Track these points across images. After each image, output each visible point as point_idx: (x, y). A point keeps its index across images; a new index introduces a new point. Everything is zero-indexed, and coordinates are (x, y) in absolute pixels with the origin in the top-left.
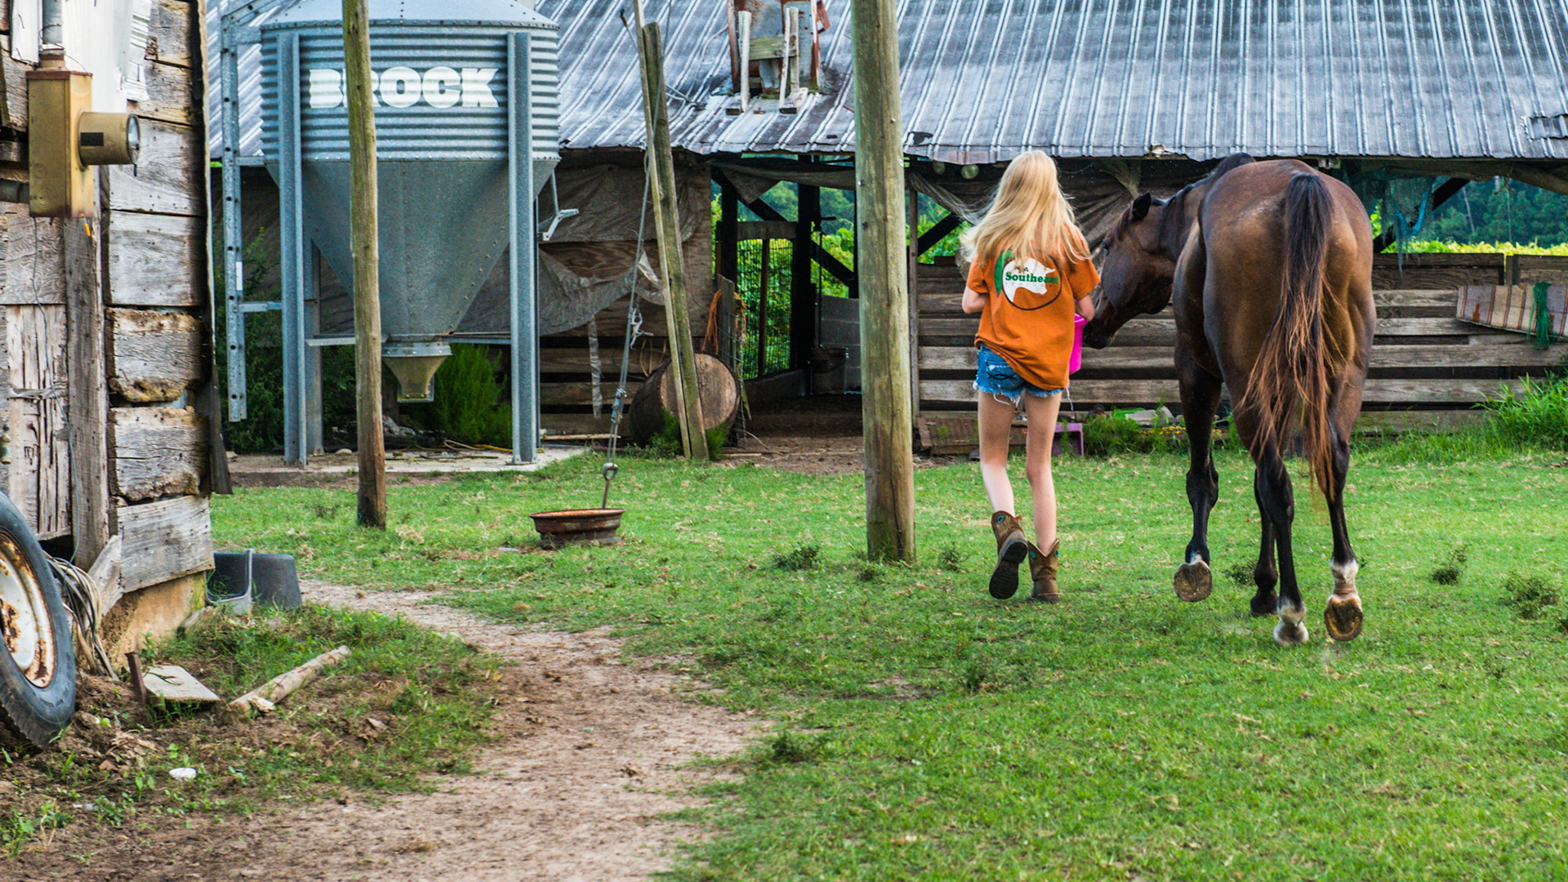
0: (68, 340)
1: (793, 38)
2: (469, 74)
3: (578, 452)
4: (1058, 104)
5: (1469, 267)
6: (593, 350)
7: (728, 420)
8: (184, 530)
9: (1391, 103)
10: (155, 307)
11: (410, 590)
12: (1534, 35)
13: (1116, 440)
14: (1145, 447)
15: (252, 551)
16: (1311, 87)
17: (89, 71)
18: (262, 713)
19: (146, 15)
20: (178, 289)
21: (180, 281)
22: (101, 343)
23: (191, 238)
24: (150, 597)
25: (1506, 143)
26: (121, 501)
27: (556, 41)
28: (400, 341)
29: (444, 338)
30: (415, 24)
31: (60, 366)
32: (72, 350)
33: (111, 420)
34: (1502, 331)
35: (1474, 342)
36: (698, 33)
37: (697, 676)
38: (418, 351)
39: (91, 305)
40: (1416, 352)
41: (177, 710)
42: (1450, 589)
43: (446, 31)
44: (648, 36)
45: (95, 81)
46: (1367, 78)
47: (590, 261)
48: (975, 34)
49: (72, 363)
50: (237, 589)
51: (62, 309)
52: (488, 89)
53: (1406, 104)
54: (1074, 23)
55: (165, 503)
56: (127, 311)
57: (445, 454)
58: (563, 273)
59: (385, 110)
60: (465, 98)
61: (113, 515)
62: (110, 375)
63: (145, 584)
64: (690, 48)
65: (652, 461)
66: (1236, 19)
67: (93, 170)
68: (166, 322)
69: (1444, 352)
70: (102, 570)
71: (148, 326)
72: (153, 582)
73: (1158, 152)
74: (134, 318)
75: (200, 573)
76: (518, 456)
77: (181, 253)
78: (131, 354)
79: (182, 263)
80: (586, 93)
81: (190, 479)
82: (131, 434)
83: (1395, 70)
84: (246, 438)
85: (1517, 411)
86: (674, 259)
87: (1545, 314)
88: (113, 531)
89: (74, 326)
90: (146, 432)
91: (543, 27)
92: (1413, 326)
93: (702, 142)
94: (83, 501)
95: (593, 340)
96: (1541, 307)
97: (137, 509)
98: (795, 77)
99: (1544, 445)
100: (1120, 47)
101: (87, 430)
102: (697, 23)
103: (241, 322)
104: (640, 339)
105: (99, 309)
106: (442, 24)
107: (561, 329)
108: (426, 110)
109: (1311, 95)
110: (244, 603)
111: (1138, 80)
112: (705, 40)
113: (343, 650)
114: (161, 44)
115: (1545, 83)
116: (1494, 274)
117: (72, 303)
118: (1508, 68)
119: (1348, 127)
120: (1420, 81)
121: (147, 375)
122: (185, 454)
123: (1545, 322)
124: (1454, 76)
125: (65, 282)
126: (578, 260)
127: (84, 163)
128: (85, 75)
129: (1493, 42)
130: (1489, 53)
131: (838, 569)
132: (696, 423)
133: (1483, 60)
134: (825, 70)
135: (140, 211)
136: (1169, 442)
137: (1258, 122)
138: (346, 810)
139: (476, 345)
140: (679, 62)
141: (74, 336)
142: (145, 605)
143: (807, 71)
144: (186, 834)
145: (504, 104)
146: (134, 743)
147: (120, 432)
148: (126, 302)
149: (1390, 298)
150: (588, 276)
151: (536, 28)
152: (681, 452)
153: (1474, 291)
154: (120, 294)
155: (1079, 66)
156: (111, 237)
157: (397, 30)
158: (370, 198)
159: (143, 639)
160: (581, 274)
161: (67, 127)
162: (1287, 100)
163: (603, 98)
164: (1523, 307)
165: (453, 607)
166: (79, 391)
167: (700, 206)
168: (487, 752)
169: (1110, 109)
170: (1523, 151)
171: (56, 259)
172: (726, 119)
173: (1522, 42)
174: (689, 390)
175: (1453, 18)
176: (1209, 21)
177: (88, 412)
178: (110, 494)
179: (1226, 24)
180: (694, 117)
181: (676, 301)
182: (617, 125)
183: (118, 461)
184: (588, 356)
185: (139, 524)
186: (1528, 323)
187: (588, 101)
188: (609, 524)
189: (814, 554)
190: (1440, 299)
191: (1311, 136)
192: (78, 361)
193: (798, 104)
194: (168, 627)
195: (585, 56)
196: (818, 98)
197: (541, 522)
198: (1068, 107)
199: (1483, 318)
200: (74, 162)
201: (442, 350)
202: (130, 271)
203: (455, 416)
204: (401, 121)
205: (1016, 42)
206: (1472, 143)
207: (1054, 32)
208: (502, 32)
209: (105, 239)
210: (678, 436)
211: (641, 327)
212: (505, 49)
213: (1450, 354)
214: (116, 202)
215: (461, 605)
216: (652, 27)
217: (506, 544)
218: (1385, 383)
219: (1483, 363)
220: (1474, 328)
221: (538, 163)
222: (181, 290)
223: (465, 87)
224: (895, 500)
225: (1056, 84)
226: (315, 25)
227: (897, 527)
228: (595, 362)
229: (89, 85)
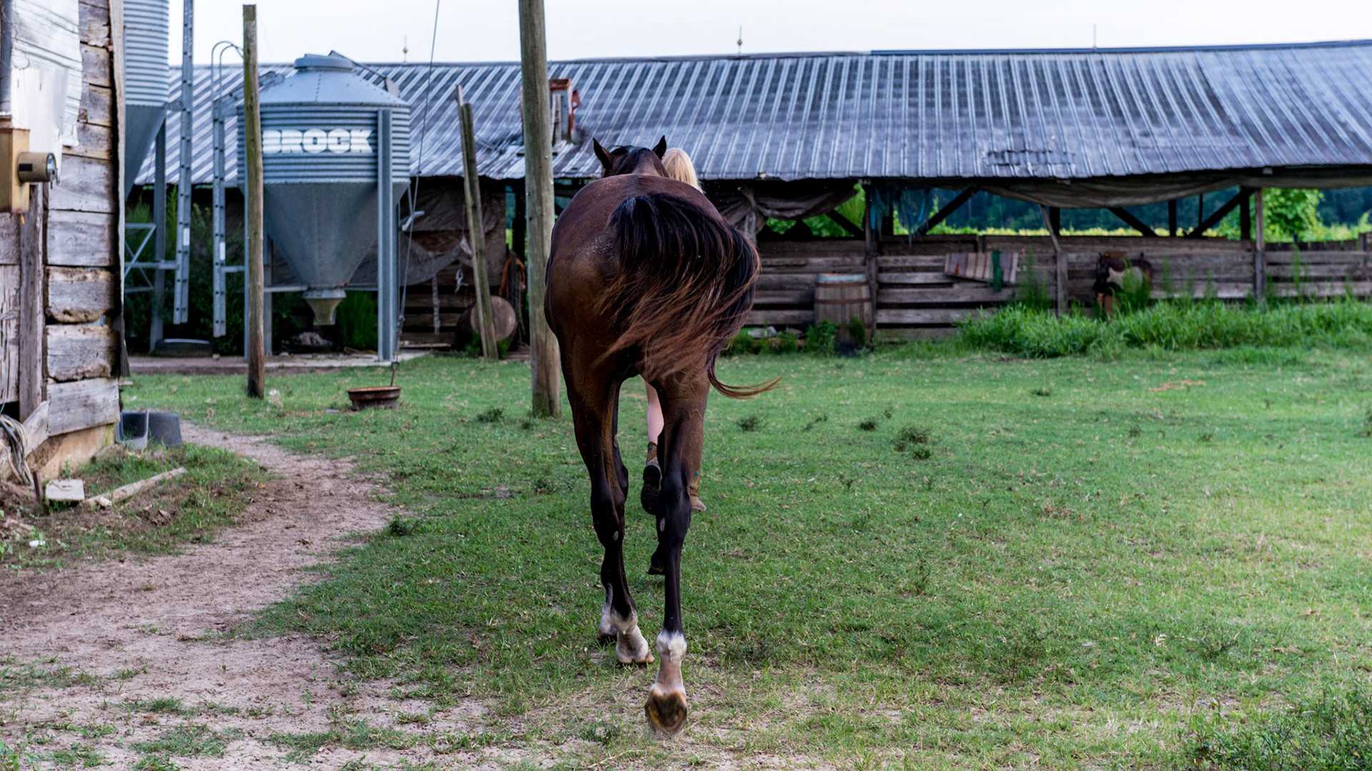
0: (21, 285)
1: (557, 112)
2: (355, 133)
3: (420, 354)
4: (708, 148)
5: (956, 242)
6: (435, 294)
7: (510, 336)
8: (99, 399)
9: (905, 145)
10: (83, 267)
11: (256, 435)
12: (996, 104)
13: (739, 346)
14: (756, 351)
15: (149, 411)
16: (859, 136)
17: (27, 128)
18: (103, 508)
19: (79, 97)
20: (98, 256)
21: (100, 252)
22: (41, 287)
23: (109, 226)
24: (70, 438)
25: (971, 168)
26: (51, 381)
27: (409, 114)
28: (315, 289)
29: (341, 287)
30: (324, 104)
31: (15, 300)
32: (23, 292)
33: (45, 332)
34: (973, 280)
35: (956, 287)
36: (507, 110)
37: (384, 485)
38: (325, 295)
39: (35, 265)
40: (920, 293)
41: (56, 506)
42: (869, 433)
43: (341, 108)
44: (465, 111)
45: (31, 134)
46: (893, 131)
47: (436, 242)
48: (667, 108)
49: (23, 299)
50: (138, 433)
51: (17, 268)
52: (366, 142)
53: (914, 146)
54: (725, 101)
55: (85, 382)
56: (60, 269)
57: (341, 356)
58: (419, 249)
59: (306, 154)
60: (353, 148)
61: (44, 389)
62: (46, 306)
63: (66, 431)
64: (502, 118)
65: (463, 360)
66: (820, 97)
67: (27, 185)
68: (89, 275)
69: (939, 293)
70: (33, 422)
71: (75, 278)
72: (72, 429)
73: (763, 176)
74: (64, 272)
75: (111, 424)
76: (381, 357)
77: (102, 235)
78: (62, 294)
79: (103, 241)
80: (438, 145)
81: (104, 369)
82: (60, 341)
83: (910, 126)
84: (227, 347)
85: (974, 328)
86: (478, 240)
87: (998, 270)
88: (44, 398)
89: (24, 277)
90: (72, 340)
91: (400, 106)
92: (919, 278)
93: (499, 172)
94: (26, 381)
95: (435, 288)
96: (996, 266)
97: (62, 386)
98: (559, 134)
99: (991, 348)
100: (750, 115)
101: (30, 339)
102: (508, 104)
103: (224, 278)
104: (462, 287)
105: (40, 267)
106: (339, 104)
107: (417, 282)
108: (329, 154)
109: (858, 141)
110: (143, 442)
111: (757, 134)
112: (511, 113)
113: (181, 470)
114: (91, 113)
115: (999, 132)
116: (971, 246)
117: (24, 263)
118: (978, 123)
119: (877, 159)
120: (923, 132)
121: (74, 306)
122: (101, 354)
123: (998, 274)
124: (945, 128)
125: (20, 252)
126: (429, 242)
127: (21, 182)
128: (24, 130)
129: (971, 108)
130: (967, 115)
131: (513, 422)
132: (491, 337)
133: (964, 119)
134: (578, 129)
135: (72, 210)
136: (771, 348)
137: (825, 158)
138: (121, 566)
139: (365, 292)
140: (494, 126)
141: (24, 283)
142: (67, 443)
143: (566, 131)
144: (16, 580)
145: (375, 151)
146: (17, 526)
147: (51, 340)
148: (59, 263)
149: (905, 261)
150: (434, 250)
151: (395, 106)
152: (481, 354)
153: (955, 257)
154: (54, 258)
155: (724, 125)
156: (49, 225)
157: (313, 108)
158: (258, 204)
159: (64, 464)
160: (429, 249)
161: (10, 161)
162: (844, 144)
163: (447, 147)
164: (985, 266)
165: (275, 444)
166: (26, 315)
167: (499, 210)
168: (229, 530)
169: (739, 151)
170: (980, 172)
171: (14, 238)
172: (516, 159)
173: (988, 108)
174: (486, 318)
175: (949, 95)
176: (804, 99)
177: (31, 328)
178: (43, 377)
179: (814, 101)
180: (498, 158)
181: (480, 265)
182: (451, 163)
183: (49, 357)
184: (431, 297)
185: (63, 395)
186: (988, 275)
187: (439, 149)
188: (392, 395)
189: (500, 413)
190: (935, 261)
191: (854, 165)
192: (26, 298)
193: (559, 150)
194: (84, 457)
195: (440, 123)
196: (571, 146)
197: (353, 395)
198: (714, 149)
199: (961, 273)
200: (14, 180)
201: (340, 294)
202: (62, 245)
203: (350, 333)
204: (315, 160)
205: (690, 113)
206: (950, 168)
207: (713, 107)
208: (375, 109)
209: (45, 227)
210: (480, 344)
211: (462, 281)
212: (376, 119)
213: (942, 294)
214: (51, 205)
215: (280, 443)
216: (467, 106)
217: (332, 408)
218: (903, 312)
219: (962, 299)
220: (956, 279)
221: (395, 185)
222: (103, 256)
223: (353, 141)
224: (548, 381)
225: (710, 137)
226: (272, 105)
227: (549, 397)
228: (436, 301)
229: (28, 136)
